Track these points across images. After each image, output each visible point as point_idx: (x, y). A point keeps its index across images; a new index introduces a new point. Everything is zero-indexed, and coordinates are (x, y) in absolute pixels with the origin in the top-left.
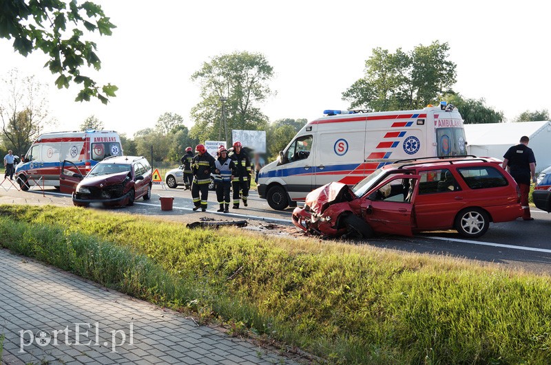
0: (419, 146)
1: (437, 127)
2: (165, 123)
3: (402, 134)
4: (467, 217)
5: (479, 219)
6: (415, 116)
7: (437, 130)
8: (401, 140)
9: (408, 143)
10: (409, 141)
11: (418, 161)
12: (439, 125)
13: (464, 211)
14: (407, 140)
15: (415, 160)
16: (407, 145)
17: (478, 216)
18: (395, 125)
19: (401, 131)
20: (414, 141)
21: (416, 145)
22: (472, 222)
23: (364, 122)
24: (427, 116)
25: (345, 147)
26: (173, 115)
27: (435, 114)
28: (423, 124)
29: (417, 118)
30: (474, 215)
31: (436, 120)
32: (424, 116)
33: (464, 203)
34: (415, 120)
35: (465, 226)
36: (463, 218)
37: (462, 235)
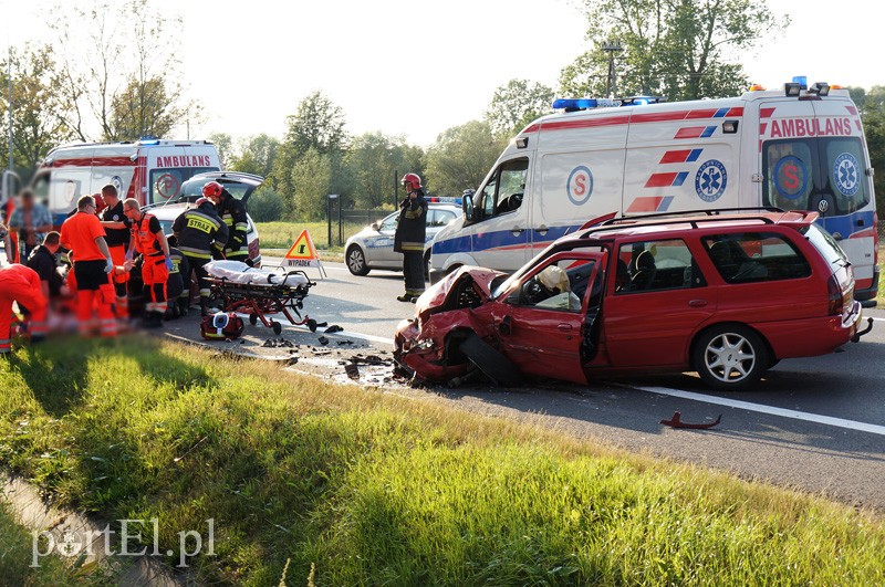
0: (725, 181)
1: (767, 136)
2: (510, 107)
3: (695, 154)
4: (719, 344)
5: (745, 349)
6: (720, 114)
7: (765, 146)
8: (691, 168)
9: (705, 177)
10: (707, 171)
11: (723, 215)
12: (773, 133)
13: (709, 332)
14: (702, 168)
15: (717, 211)
16: (702, 181)
17: (741, 342)
18: (681, 135)
19: (693, 148)
20: (717, 170)
21: (720, 181)
22: (730, 358)
23: (623, 128)
24: (745, 112)
25: (587, 184)
26: (530, 87)
27: (764, 106)
28: (735, 131)
29: (725, 118)
30: (733, 341)
31: (763, 120)
32: (739, 112)
33: (708, 314)
34: (718, 122)
35: (715, 365)
36: (709, 348)
37: (708, 385)
